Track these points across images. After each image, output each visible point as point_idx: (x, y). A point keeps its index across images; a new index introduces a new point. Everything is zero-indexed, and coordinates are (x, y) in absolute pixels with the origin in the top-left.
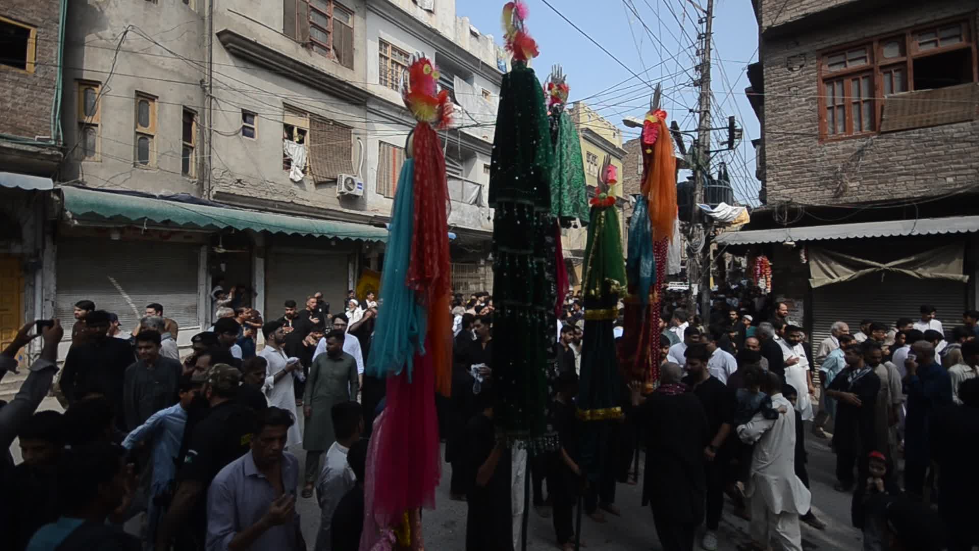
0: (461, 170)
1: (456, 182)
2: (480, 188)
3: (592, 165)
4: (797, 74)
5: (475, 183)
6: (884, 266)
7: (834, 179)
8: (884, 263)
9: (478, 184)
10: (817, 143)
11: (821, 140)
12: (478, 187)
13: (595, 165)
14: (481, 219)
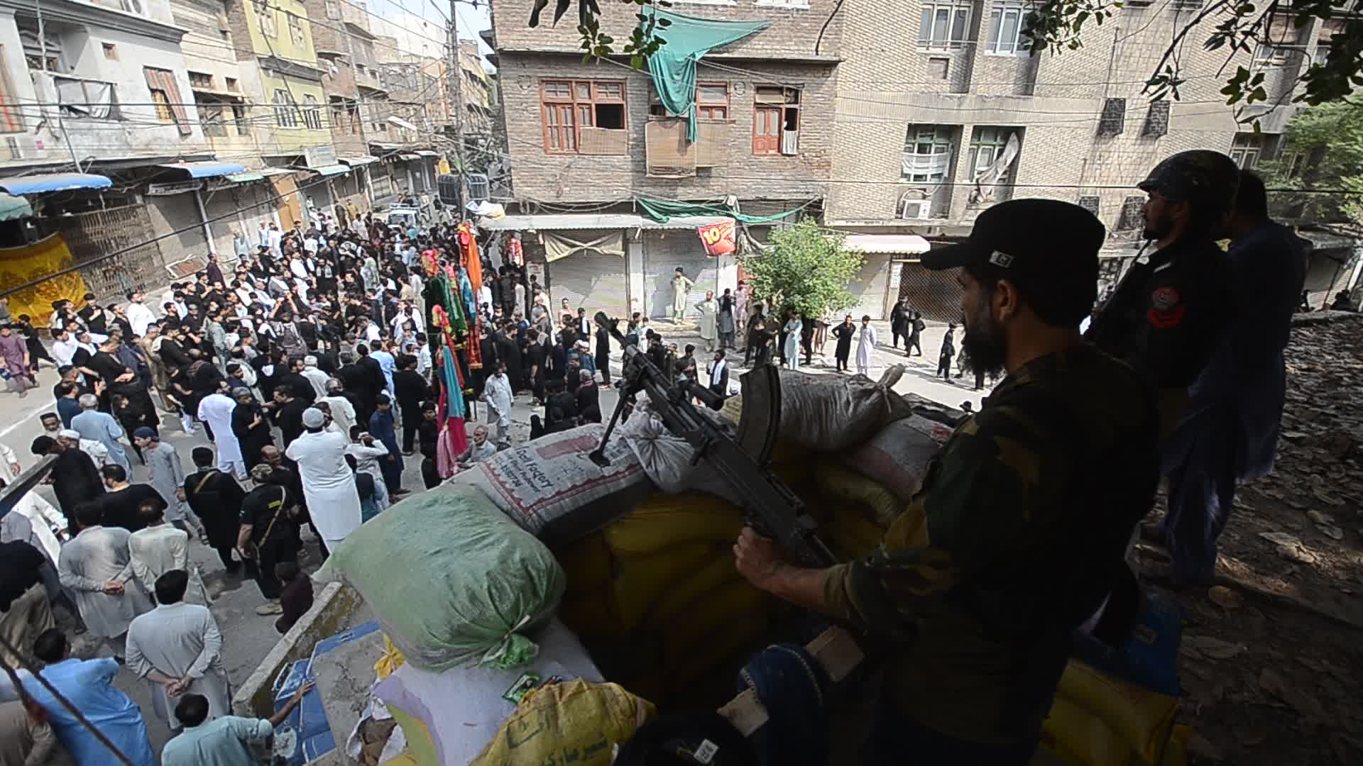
0: (58, 52)
1: (71, 84)
2: (112, 89)
3: (264, 18)
4: (526, 92)
5: (102, 83)
6: (585, 246)
7: (553, 184)
8: (585, 243)
9: (108, 83)
10: (543, 153)
11: (545, 151)
12: (109, 87)
13: (269, 17)
14: (129, 140)
